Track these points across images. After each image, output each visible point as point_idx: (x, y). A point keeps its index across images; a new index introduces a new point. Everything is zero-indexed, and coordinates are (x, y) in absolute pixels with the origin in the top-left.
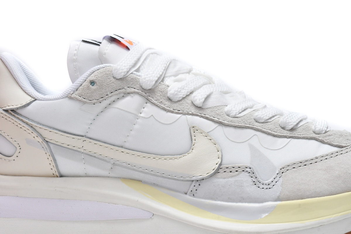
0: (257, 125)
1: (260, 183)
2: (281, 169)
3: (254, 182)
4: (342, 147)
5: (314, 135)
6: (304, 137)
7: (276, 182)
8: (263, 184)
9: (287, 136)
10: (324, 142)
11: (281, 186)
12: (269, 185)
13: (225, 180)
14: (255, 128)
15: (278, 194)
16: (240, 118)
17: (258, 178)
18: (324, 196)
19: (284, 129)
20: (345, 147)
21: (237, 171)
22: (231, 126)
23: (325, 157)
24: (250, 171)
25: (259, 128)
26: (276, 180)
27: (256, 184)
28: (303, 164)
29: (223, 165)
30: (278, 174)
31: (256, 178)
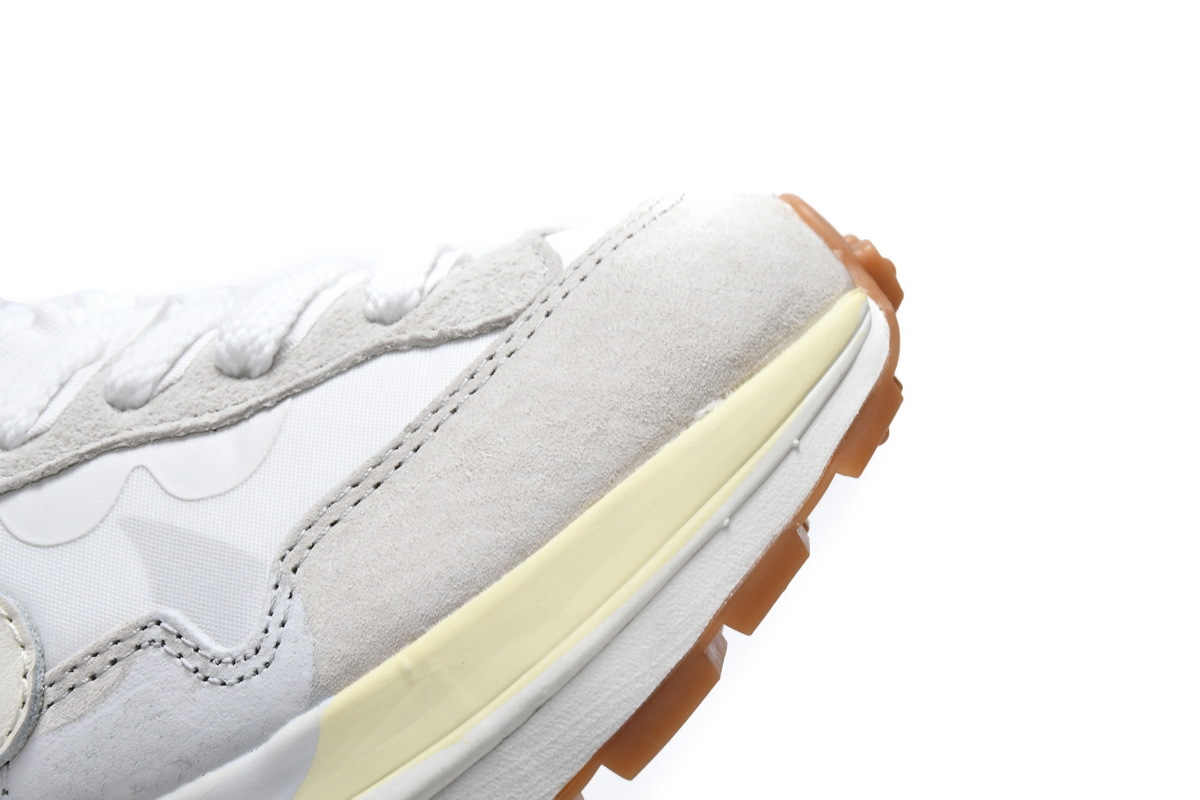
0: (131, 424)
1: (220, 662)
2: (283, 558)
3: (196, 671)
4: (507, 322)
5: (380, 334)
6: (336, 367)
7: (283, 625)
8: (234, 663)
9: (266, 401)
10: (429, 341)
11: (306, 632)
12: (257, 651)
13: (87, 722)
14: (120, 442)
15: (307, 673)
16: (49, 432)
17: (204, 649)
18: (498, 578)
19: (249, 377)
20: (517, 314)
21: (114, 662)
22: (23, 487)
23: (446, 408)
24: (163, 637)
25: (138, 431)
26: (278, 617)
27: (208, 675)
28: (366, 483)
29: (52, 668)
30: (277, 586)
31: (197, 650)
